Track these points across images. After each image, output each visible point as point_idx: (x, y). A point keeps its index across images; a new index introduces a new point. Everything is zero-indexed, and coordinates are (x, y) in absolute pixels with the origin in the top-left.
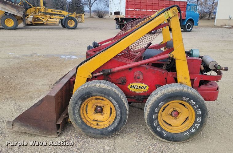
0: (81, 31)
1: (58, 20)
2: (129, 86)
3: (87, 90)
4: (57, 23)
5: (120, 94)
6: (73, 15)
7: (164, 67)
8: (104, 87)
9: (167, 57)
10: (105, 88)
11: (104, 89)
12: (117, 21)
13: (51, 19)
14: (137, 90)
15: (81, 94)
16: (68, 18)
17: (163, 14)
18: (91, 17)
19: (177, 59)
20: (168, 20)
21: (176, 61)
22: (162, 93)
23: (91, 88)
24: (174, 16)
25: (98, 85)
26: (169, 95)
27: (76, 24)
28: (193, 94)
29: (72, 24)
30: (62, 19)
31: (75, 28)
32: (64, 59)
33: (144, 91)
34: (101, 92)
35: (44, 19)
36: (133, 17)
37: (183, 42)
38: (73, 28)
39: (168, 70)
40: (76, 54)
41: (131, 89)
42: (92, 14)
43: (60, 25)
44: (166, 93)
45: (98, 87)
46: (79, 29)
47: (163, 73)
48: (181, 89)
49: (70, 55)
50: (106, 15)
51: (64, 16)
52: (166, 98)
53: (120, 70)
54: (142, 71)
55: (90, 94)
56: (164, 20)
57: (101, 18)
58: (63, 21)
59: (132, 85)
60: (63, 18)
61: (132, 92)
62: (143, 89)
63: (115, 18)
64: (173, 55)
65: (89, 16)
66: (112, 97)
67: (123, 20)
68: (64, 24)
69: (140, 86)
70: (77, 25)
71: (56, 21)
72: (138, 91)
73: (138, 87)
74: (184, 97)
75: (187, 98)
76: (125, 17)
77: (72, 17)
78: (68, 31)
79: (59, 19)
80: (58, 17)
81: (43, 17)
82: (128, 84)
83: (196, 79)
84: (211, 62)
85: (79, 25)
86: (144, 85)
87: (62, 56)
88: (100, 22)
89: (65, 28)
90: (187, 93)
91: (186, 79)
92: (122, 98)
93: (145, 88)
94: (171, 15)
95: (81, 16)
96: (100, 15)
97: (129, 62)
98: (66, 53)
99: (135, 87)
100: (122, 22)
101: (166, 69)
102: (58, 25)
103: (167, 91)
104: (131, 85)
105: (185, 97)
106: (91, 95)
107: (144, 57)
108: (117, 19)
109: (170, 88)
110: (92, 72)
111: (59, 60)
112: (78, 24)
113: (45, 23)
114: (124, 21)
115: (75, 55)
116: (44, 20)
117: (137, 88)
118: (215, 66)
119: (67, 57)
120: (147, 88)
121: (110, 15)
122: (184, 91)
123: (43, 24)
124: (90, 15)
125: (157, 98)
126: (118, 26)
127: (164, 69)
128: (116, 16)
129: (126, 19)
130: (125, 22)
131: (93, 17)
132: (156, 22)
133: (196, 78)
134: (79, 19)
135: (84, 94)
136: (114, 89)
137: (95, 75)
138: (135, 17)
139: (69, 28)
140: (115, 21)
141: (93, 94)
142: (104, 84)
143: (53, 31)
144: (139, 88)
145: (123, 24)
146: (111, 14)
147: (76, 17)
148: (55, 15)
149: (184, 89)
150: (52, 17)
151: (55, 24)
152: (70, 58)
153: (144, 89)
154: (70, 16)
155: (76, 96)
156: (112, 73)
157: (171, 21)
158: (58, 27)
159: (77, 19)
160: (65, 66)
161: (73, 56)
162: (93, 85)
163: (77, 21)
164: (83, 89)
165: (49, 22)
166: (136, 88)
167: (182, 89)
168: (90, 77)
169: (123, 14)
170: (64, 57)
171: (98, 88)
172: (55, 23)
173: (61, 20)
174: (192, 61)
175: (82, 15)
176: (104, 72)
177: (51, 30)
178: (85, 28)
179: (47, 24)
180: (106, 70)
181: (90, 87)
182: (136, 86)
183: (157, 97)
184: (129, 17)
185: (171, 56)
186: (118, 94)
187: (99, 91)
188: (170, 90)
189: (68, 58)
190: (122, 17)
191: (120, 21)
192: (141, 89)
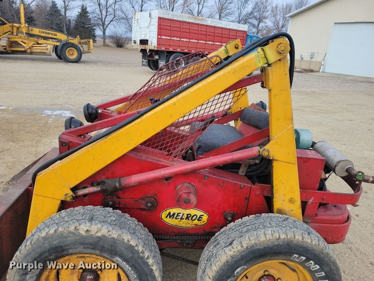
0: (88, 66)
1: (50, 47)
2: (164, 215)
3: (55, 243)
4: (48, 52)
5: (140, 249)
6: (76, 41)
7: (242, 171)
8: (99, 234)
9: (255, 155)
10: (104, 236)
11: (99, 238)
12: (143, 53)
13: (38, 44)
14: (182, 222)
15: (39, 251)
16: (67, 45)
17: (253, 55)
18: (105, 45)
19: (277, 160)
20: (263, 70)
21: (275, 164)
22: (245, 246)
23: (65, 237)
24: (280, 60)
25: (83, 229)
26: (259, 250)
27: (80, 54)
28: (315, 248)
29: (72, 55)
30: (57, 46)
31: (77, 61)
32: (49, 116)
33: (196, 225)
34: (92, 247)
35: (27, 44)
36: (169, 49)
37: (293, 124)
38: (75, 60)
39: (250, 177)
40: (72, 108)
41: (169, 221)
42: (108, 41)
43: (54, 55)
44: (253, 246)
45: (84, 233)
46: (84, 62)
47: (242, 186)
48: (289, 237)
49: (60, 109)
50: (127, 43)
51: (60, 41)
52: (252, 256)
53: (144, 181)
54: (194, 182)
55: (64, 250)
56: (254, 68)
57: (121, 47)
58: (59, 49)
59: (170, 213)
60: (58, 44)
61: (172, 227)
62: (196, 222)
63: (141, 49)
64: (268, 151)
65: (102, 44)
66: (121, 256)
67: (153, 53)
68: (60, 54)
69: (188, 215)
70: (81, 56)
71: (47, 49)
72: (184, 224)
73: (185, 217)
74: (295, 255)
75: (302, 257)
76: (156, 49)
77: (72, 44)
78: (66, 65)
79: (52, 46)
80: (50, 42)
81: (24, 41)
82: (162, 210)
83: (311, 201)
84: (340, 162)
85: (84, 57)
86: (199, 213)
87: (46, 112)
88: (118, 54)
89: (62, 61)
90: (302, 247)
91: (293, 203)
92: (146, 256)
93: (200, 217)
94: (272, 57)
95: (87, 43)
96: (119, 43)
97: (165, 162)
98: (55, 104)
99: (177, 216)
100: (151, 55)
101: (245, 175)
102: (50, 55)
103: (257, 241)
104: (168, 211)
105: (297, 256)
106: (65, 253)
107: (199, 147)
108: (143, 51)
109: (262, 231)
110: (73, 185)
111: (39, 120)
112: (83, 55)
113: (29, 51)
114: (155, 54)
115: (70, 110)
116: (26, 46)
117: (181, 219)
118: (347, 170)
119: (55, 113)
120: (205, 218)
121: (133, 44)
122: (295, 242)
123: (24, 52)
124: (104, 42)
125: (232, 257)
126: (145, 61)
127: (242, 174)
128: (143, 47)
129: (157, 52)
130: (157, 57)
131: (108, 46)
132: (234, 73)
133: (312, 199)
134: (85, 47)
135: (45, 252)
136: (126, 237)
137: (81, 192)
138: (171, 49)
139: (68, 61)
140: (141, 53)
141: (71, 251)
142: (99, 226)
143: (41, 64)
144: (187, 218)
145: (152, 59)
146: (135, 43)
147: (80, 43)
148: (45, 38)
149: (297, 237)
150: (39, 42)
151: (44, 54)
152: (60, 115)
153: (198, 220)
154: (70, 41)
155: (26, 257)
156: (124, 189)
157: (270, 72)
158: (51, 58)
159: (82, 47)
160: (47, 131)
161: (66, 112)
162: (72, 228)
163: (82, 50)
164: (45, 238)
165: (35, 50)
166: (180, 217)
167: (290, 235)
168: (68, 199)
169: (153, 44)
170: (49, 113)
171: (83, 236)
172: (45, 51)
173: (56, 48)
174: (305, 162)
175: (89, 42)
176: (104, 187)
177: (37, 62)
178: (94, 62)
179: (31, 53)
180: (108, 181)
181: (62, 233)
182: (181, 215)
183: (232, 253)
184: (163, 49)
185: (265, 154)
186: (136, 248)
187: (86, 244)
188: (262, 238)
189: (56, 115)
190: (153, 48)
191: (149, 54)
192: (190, 222)
